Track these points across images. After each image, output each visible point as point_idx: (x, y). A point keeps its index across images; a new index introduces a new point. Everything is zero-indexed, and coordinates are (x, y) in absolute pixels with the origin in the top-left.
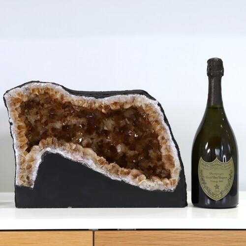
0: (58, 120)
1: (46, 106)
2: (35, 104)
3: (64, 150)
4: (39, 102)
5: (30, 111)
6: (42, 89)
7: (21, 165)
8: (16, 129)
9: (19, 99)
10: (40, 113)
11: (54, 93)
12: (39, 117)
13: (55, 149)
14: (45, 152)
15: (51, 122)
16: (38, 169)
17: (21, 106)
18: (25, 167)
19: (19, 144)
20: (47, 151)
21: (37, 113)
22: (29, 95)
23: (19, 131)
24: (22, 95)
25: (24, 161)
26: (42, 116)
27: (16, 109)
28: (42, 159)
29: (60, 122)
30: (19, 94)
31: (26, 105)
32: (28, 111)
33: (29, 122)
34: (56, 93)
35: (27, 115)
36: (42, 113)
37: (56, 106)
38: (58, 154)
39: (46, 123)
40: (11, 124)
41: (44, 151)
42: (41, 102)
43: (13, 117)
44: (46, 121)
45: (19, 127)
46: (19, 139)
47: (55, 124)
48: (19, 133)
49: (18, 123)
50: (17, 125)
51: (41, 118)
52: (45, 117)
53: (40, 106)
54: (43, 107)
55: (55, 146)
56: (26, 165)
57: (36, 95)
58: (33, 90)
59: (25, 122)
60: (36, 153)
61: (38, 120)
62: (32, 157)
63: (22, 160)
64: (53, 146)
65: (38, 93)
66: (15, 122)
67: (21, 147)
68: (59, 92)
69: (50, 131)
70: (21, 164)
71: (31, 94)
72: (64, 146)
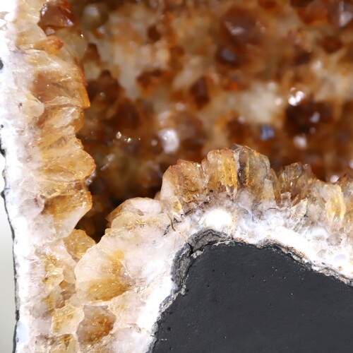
0: (263, 77)
3: (310, 221)
7: (48, 314)
8: (27, 97)
10: (170, 33)
12: (161, 57)
13: (260, 215)
14: (197, 238)
16: (150, 339)
18: (72, 328)
19: (39, 184)
20: (210, 232)
21: (153, 35)
23: (40, 107)
25: (67, 290)
26: (177, 52)
28: (176, 277)
29: (272, 86)
32: (104, 18)
38: (277, 246)
39: (199, 94)
41: (188, 229)
45: (42, 87)
46: (39, 157)
47: (245, 97)
48: (41, 122)
49: (34, 60)
50: (28, 72)
51: (176, 64)
55: (256, 202)
56: (80, 315)
60: (138, 242)
61: (157, 73)
62: (117, 268)
63: (52, 287)
64: (246, 198)
66: (20, 52)
67: (51, 206)
70: (50, 307)
72: (313, 200)
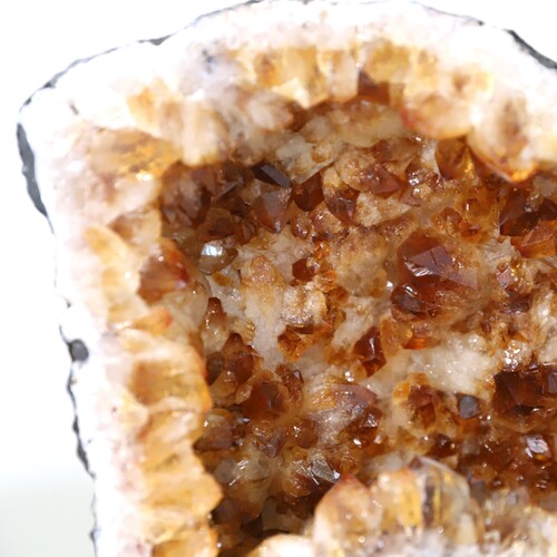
0: (462, 328)
1: (370, 210)
2: (284, 195)
4: (318, 178)
5: (246, 253)
6: (337, 57)
8: (122, 399)
9: (145, 139)
10: (326, 270)
11: (444, 88)
12: (315, 304)
15: (410, 345)
17: (160, 205)
19: (142, 523)
21: (301, 273)
22: (227, 104)
23: (143, 413)
24: (172, 111)
26: (336, 295)
27: (121, 227)
29: (476, 339)
30: (143, 100)
31: (205, 194)
32: (231, 255)
33: (234, 337)
34: (459, 84)
35: (221, 281)
36: (341, 272)
37: (448, 212)
40: (78, 351)
42: (332, 181)
43: (97, 295)
44: (373, 332)
45: (145, 384)
46: (144, 485)
47: (437, 354)
48: (143, 434)
49: (136, 348)
50: (124, 363)
51: (334, 314)
52: (365, 303)
53: (324, 214)
54: (347, 221)
55: (449, 547)
57: (292, 107)
58: (266, 65)
59: (195, 341)
61: (308, 329)
65: (311, 86)
66: (111, 334)
68: (481, 82)
69: (400, 415)
71: (244, 94)
